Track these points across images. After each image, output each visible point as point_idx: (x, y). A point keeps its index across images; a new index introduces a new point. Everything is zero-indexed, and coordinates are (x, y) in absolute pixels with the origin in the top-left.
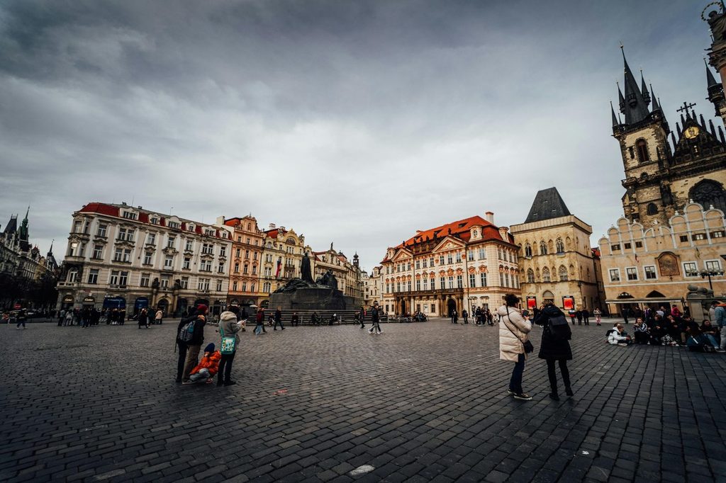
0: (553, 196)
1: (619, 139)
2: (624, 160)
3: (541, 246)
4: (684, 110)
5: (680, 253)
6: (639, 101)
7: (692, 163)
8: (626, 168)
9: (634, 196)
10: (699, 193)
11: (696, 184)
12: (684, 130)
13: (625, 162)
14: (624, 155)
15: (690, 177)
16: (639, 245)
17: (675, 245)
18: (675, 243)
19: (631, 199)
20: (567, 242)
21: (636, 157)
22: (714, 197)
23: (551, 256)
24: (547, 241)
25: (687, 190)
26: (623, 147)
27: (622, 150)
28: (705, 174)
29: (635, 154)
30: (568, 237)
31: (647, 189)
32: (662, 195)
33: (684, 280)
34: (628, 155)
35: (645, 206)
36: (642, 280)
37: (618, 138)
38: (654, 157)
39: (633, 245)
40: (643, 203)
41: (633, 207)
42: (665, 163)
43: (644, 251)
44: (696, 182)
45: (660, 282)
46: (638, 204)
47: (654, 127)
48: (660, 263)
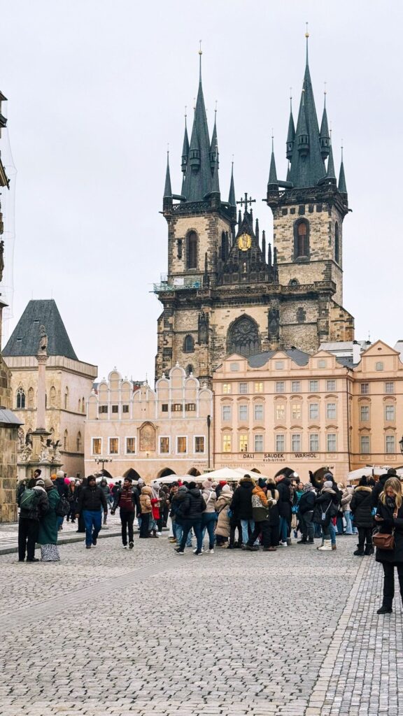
0: (48, 314)
1: (169, 221)
2: (169, 258)
3: (19, 395)
4: (244, 205)
5: (159, 425)
6: (203, 163)
7: (238, 287)
8: (169, 272)
9: (171, 320)
10: (239, 332)
11: (236, 319)
12: (239, 236)
13: (170, 263)
14: (170, 249)
15: (232, 307)
16: (126, 409)
17: (156, 415)
18: (156, 413)
19: (166, 324)
20: (51, 393)
21: (183, 257)
22: (250, 340)
23: (29, 412)
24: (26, 389)
25: (227, 324)
26: (171, 234)
27: (169, 240)
28: (246, 306)
29: (183, 253)
30: (53, 387)
31: (187, 312)
32: (199, 327)
33: (158, 457)
34: (175, 252)
35: (181, 338)
36: (122, 455)
37: (168, 219)
38: (201, 266)
39: (120, 409)
40: (181, 333)
41: (167, 338)
42: (212, 278)
43: (129, 418)
44: (238, 316)
45: (138, 458)
46: (175, 333)
47: (209, 218)
48: (141, 434)
